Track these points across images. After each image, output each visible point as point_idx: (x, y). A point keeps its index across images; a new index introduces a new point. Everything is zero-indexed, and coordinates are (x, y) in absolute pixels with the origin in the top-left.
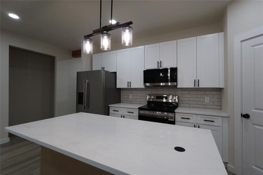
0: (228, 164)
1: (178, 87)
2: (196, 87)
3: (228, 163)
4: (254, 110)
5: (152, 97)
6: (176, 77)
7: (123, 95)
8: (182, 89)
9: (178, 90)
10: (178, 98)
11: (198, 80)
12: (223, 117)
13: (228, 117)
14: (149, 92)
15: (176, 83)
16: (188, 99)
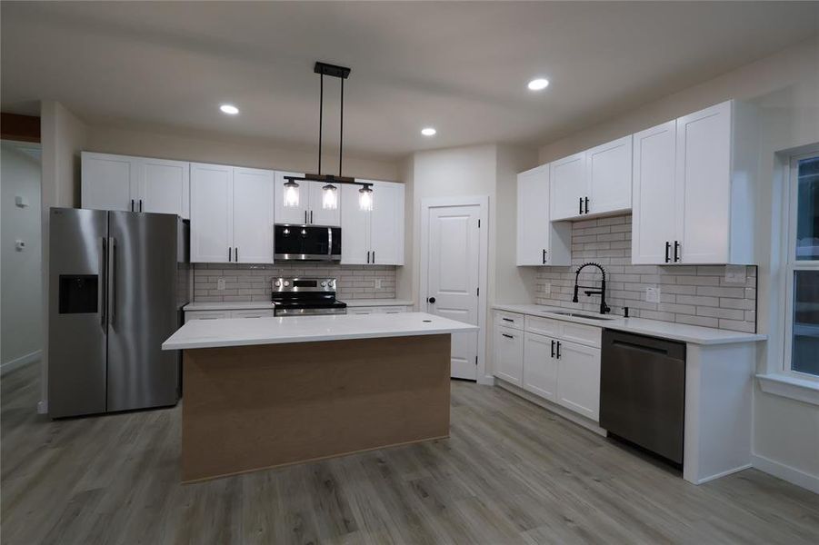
1: (342, 262)
4: (439, 293)
5: (286, 283)
11: (374, 252)
12: (407, 306)
13: (413, 305)
14: (273, 272)
15: (339, 256)
16: (350, 285)
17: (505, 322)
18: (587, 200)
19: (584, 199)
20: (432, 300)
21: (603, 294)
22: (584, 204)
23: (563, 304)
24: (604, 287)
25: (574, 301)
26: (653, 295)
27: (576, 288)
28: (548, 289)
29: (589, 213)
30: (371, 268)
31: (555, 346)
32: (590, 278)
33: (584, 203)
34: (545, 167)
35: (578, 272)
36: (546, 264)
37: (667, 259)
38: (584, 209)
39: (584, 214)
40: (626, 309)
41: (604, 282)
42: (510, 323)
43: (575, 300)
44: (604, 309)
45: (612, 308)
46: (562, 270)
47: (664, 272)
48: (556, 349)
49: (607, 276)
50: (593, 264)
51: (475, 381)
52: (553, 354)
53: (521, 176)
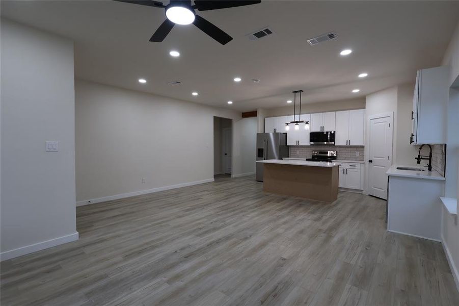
1: (336, 145)
2: (348, 145)
4: (375, 158)
5: (316, 152)
6: (334, 138)
7: (291, 151)
8: (340, 147)
9: (335, 147)
10: (336, 152)
11: (349, 140)
12: (361, 163)
13: (364, 163)
14: (313, 148)
15: (334, 142)
16: (344, 154)
20: (371, 161)
21: (430, 159)
24: (431, 156)
25: (418, 163)
27: (419, 156)
30: (349, 147)
35: (421, 148)
41: (431, 153)
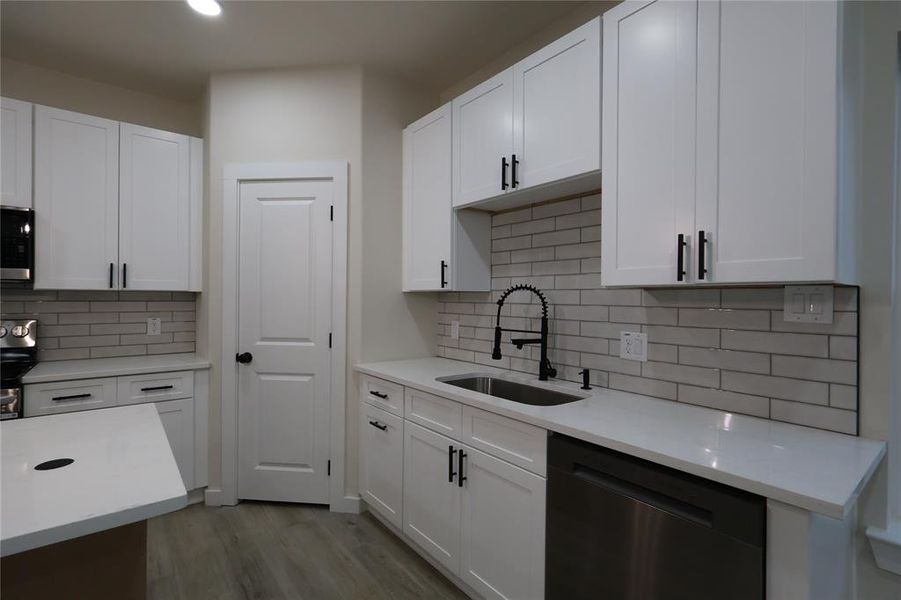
0: (207, 491)
1: (38, 285)
2: (115, 288)
3: (206, 487)
4: (259, 343)
6: (26, 247)
9: (32, 298)
10: (34, 328)
11: (125, 265)
12: (195, 370)
13: (208, 369)
15: (28, 271)
17: (374, 398)
18: (515, 162)
19: (509, 161)
20: (245, 358)
21: (543, 342)
22: (509, 170)
23: (479, 357)
24: (545, 330)
25: (494, 356)
26: (634, 345)
27: (498, 331)
28: (455, 331)
29: (519, 187)
31: (456, 457)
32: (521, 314)
33: (510, 168)
34: (444, 109)
35: (501, 303)
36: (447, 288)
37: (680, 274)
38: (509, 180)
39: (510, 189)
40: (586, 373)
41: (545, 321)
42: (381, 400)
43: (497, 355)
44: (547, 371)
45: (559, 370)
46: (476, 297)
47: (653, 301)
48: (457, 466)
49: (550, 309)
50: (526, 288)
51: (327, 507)
52: (451, 474)
53: (409, 133)
